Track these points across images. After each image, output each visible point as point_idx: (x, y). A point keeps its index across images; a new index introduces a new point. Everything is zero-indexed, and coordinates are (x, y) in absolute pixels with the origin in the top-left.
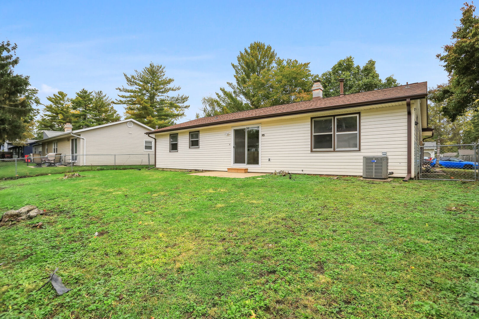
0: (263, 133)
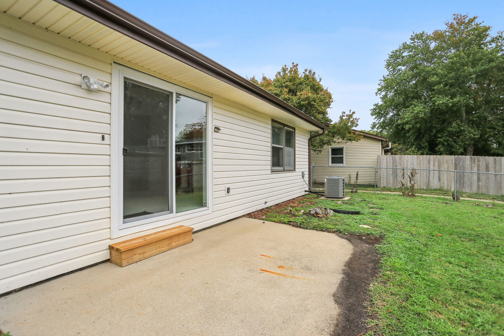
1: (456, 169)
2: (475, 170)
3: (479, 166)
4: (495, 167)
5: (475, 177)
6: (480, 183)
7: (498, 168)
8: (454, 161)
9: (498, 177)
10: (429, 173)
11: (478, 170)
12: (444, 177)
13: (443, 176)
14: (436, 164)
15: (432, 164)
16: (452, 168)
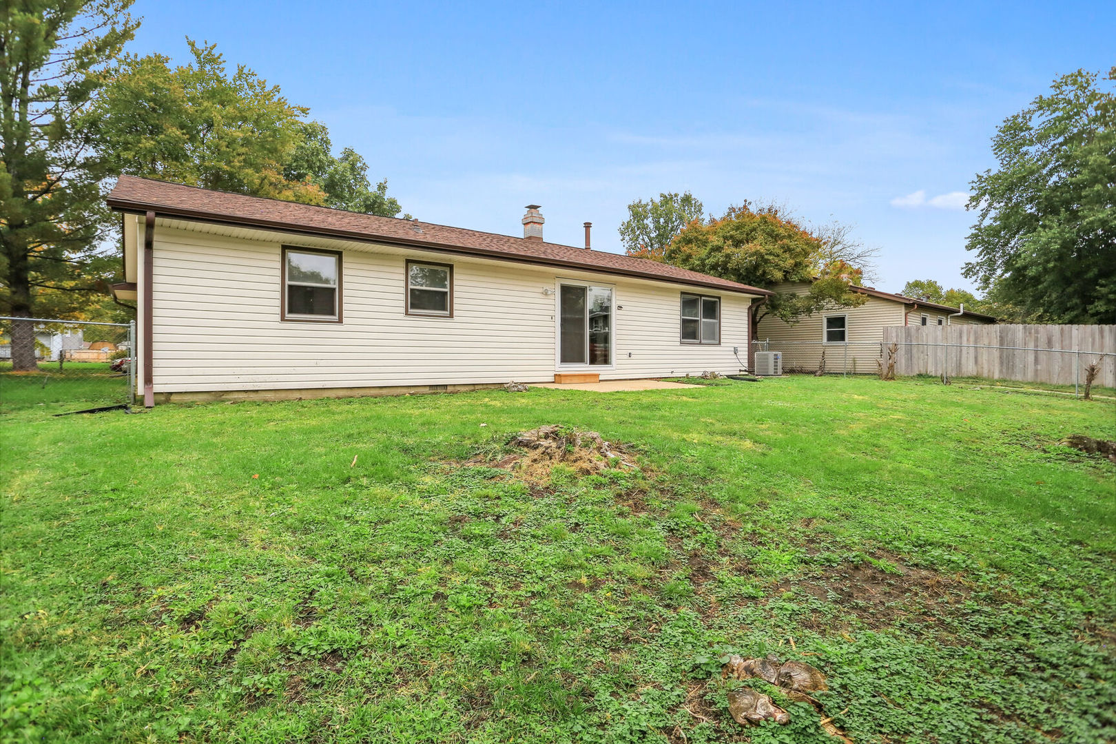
0: (620, 303)
1: (1002, 344)
2: (1031, 346)
3: (1036, 340)
4: (1062, 341)
5: (1031, 358)
6: (1039, 367)
7: (1066, 342)
8: (998, 334)
9: (1066, 357)
10: (961, 351)
11: (1036, 346)
12: (984, 358)
13: (982, 356)
14: (972, 339)
15: (965, 338)
16: (995, 343)
